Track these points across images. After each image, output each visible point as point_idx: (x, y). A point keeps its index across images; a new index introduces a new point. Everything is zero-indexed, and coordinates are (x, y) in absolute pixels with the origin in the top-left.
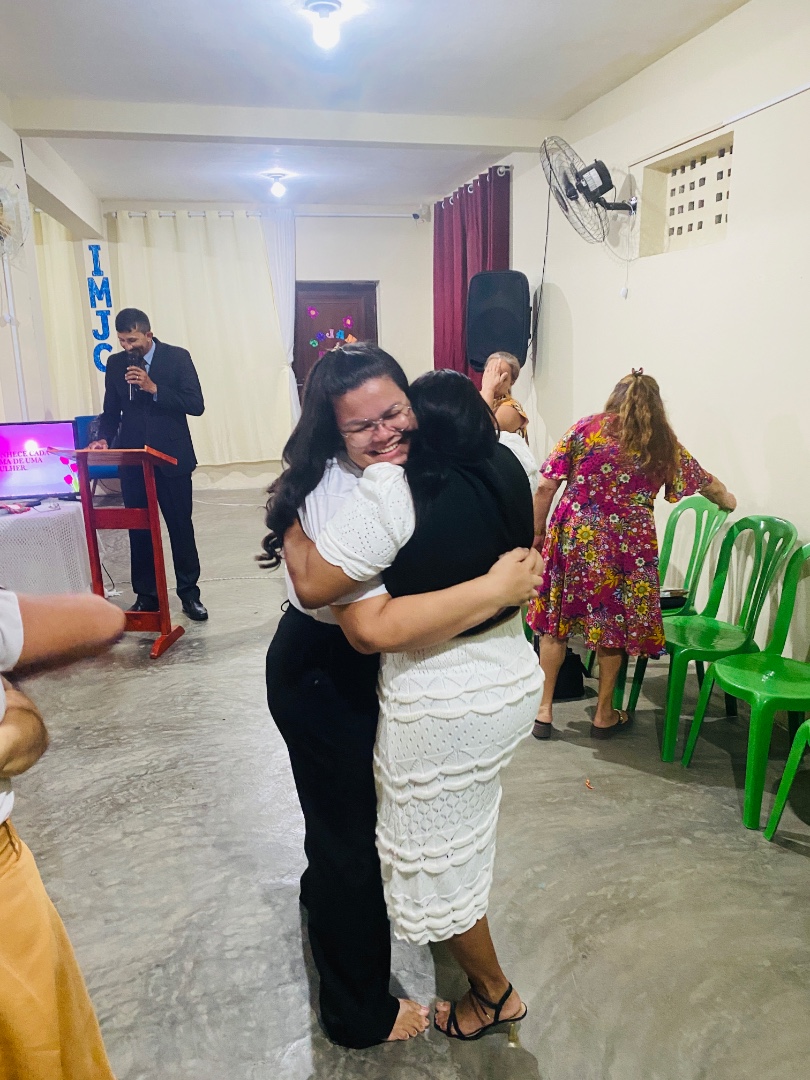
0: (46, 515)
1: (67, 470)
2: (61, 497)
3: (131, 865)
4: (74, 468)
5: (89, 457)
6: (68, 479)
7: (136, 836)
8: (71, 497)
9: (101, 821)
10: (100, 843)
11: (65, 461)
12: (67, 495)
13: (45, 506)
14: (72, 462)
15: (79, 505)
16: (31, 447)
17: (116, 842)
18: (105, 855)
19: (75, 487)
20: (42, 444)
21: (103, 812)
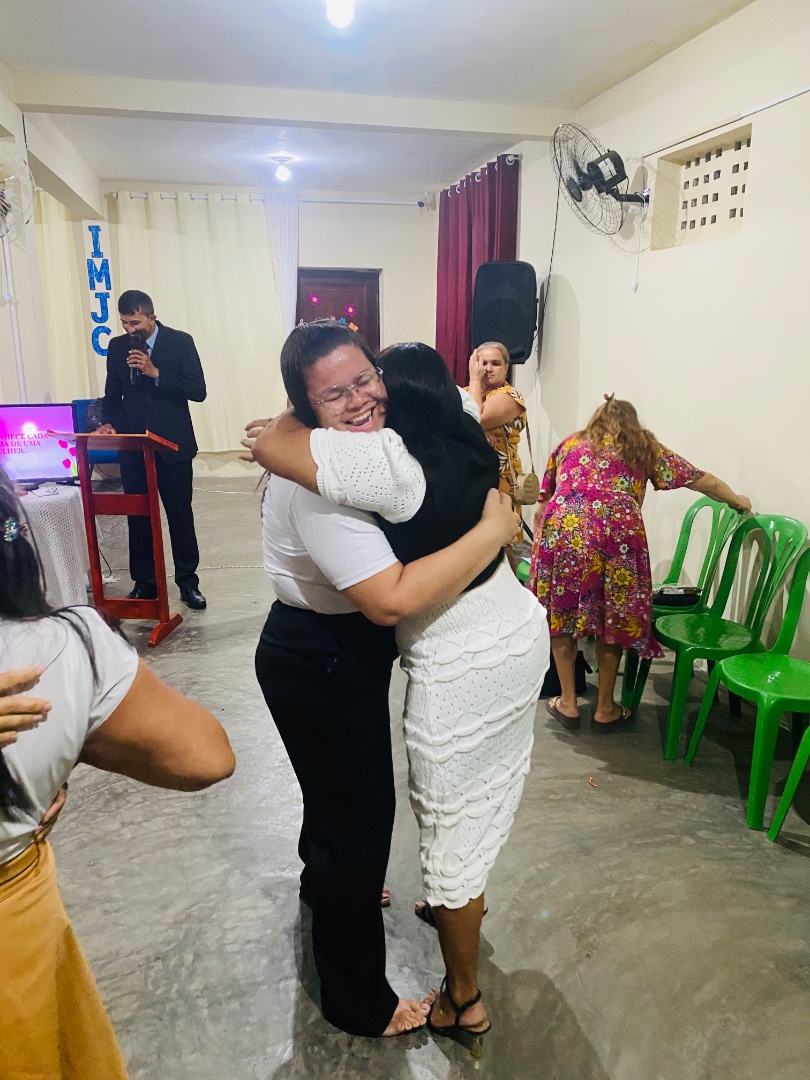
0: (45, 499)
1: (65, 454)
2: (60, 482)
3: (130, 855)
4: (72, 452)
5: (89, 441)
6: (67, 463)
7: (135, 826)
8: (70, 482)
9: (99, 810)
10: (98, 833)
11: (63, 444)
12: (64, 479)
13: (42, 490)
14: (71, 446)
15: (78, 490)
16: (30, 429)
17: (114, 832)
18: (104, 845)
19: (73, 472)
20: (40, 427)
21: (100, 803)
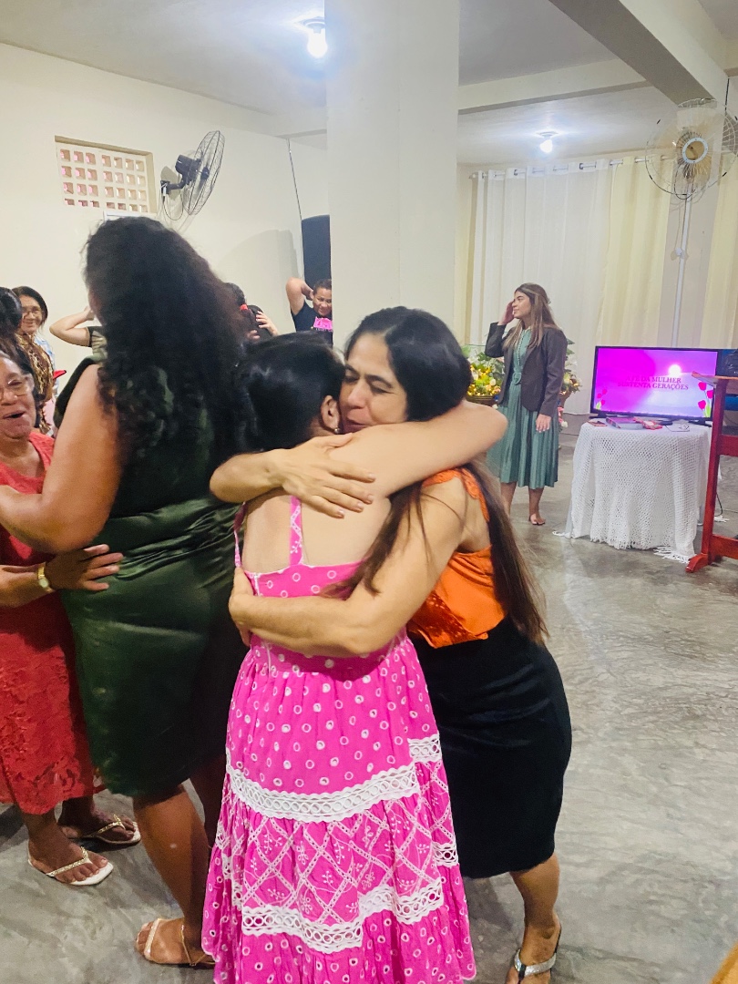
0: (677, 434)
1: (703, 396)
2: (691, 420)
4: (710, 394)
5: (729, 384)
6: (702, 405)
8: (702, 422)
9: (676, 723)
10: (673, 743)
11: (702, 386)
12: (697, 419)
13: (675, 426)
14: (709, 388)
15: (709, 431)
16: (675, 371)
17: (687, 747)
18: (676, 756)
19: (707, 413)
20: (685, 369)
21: (679, 716)
